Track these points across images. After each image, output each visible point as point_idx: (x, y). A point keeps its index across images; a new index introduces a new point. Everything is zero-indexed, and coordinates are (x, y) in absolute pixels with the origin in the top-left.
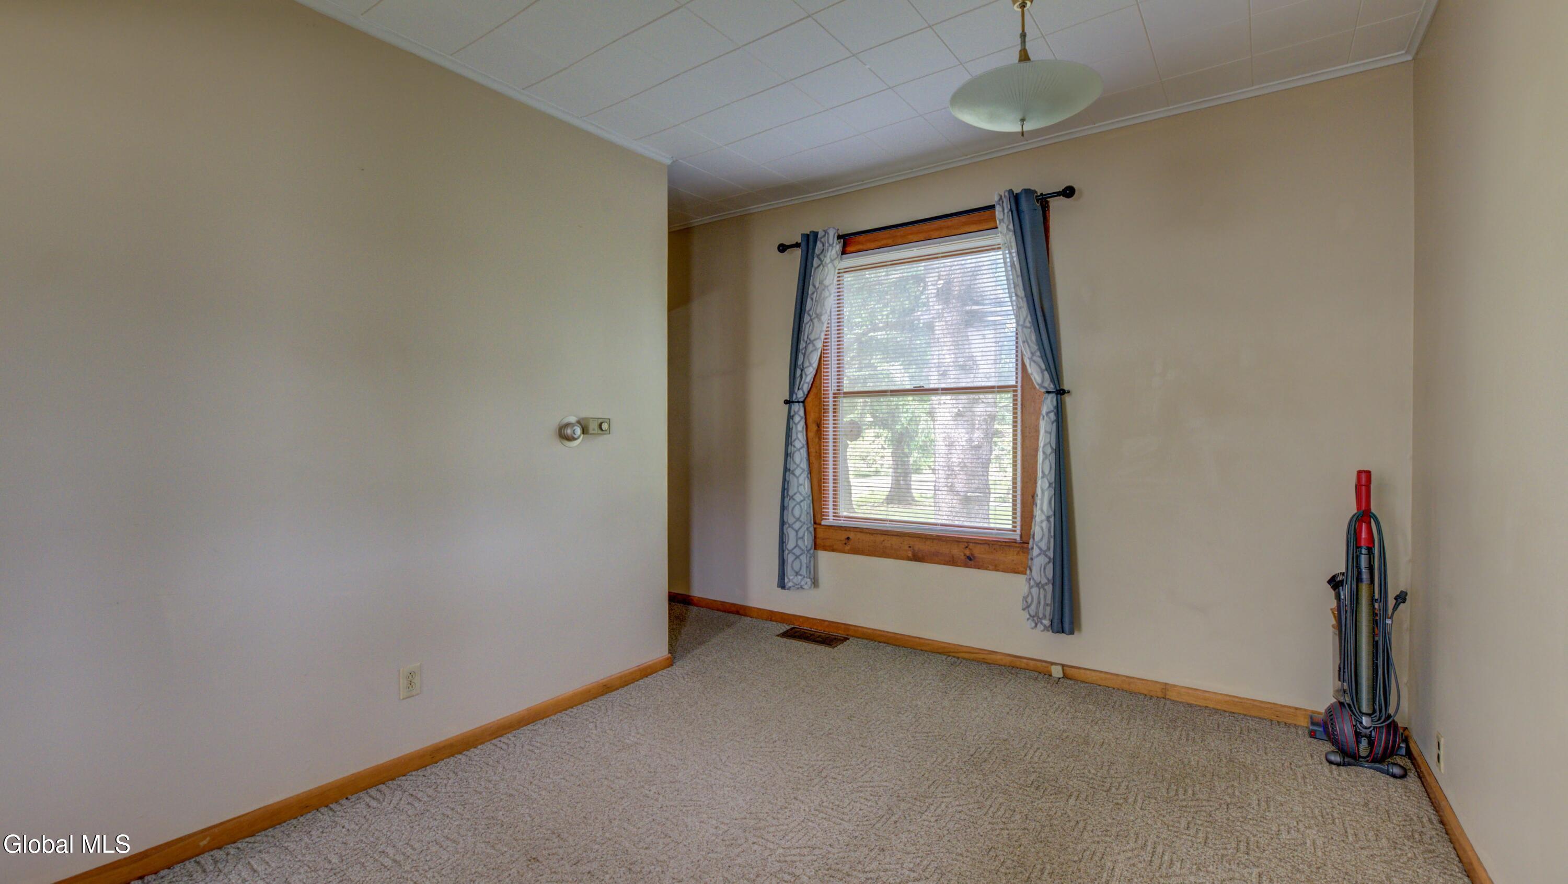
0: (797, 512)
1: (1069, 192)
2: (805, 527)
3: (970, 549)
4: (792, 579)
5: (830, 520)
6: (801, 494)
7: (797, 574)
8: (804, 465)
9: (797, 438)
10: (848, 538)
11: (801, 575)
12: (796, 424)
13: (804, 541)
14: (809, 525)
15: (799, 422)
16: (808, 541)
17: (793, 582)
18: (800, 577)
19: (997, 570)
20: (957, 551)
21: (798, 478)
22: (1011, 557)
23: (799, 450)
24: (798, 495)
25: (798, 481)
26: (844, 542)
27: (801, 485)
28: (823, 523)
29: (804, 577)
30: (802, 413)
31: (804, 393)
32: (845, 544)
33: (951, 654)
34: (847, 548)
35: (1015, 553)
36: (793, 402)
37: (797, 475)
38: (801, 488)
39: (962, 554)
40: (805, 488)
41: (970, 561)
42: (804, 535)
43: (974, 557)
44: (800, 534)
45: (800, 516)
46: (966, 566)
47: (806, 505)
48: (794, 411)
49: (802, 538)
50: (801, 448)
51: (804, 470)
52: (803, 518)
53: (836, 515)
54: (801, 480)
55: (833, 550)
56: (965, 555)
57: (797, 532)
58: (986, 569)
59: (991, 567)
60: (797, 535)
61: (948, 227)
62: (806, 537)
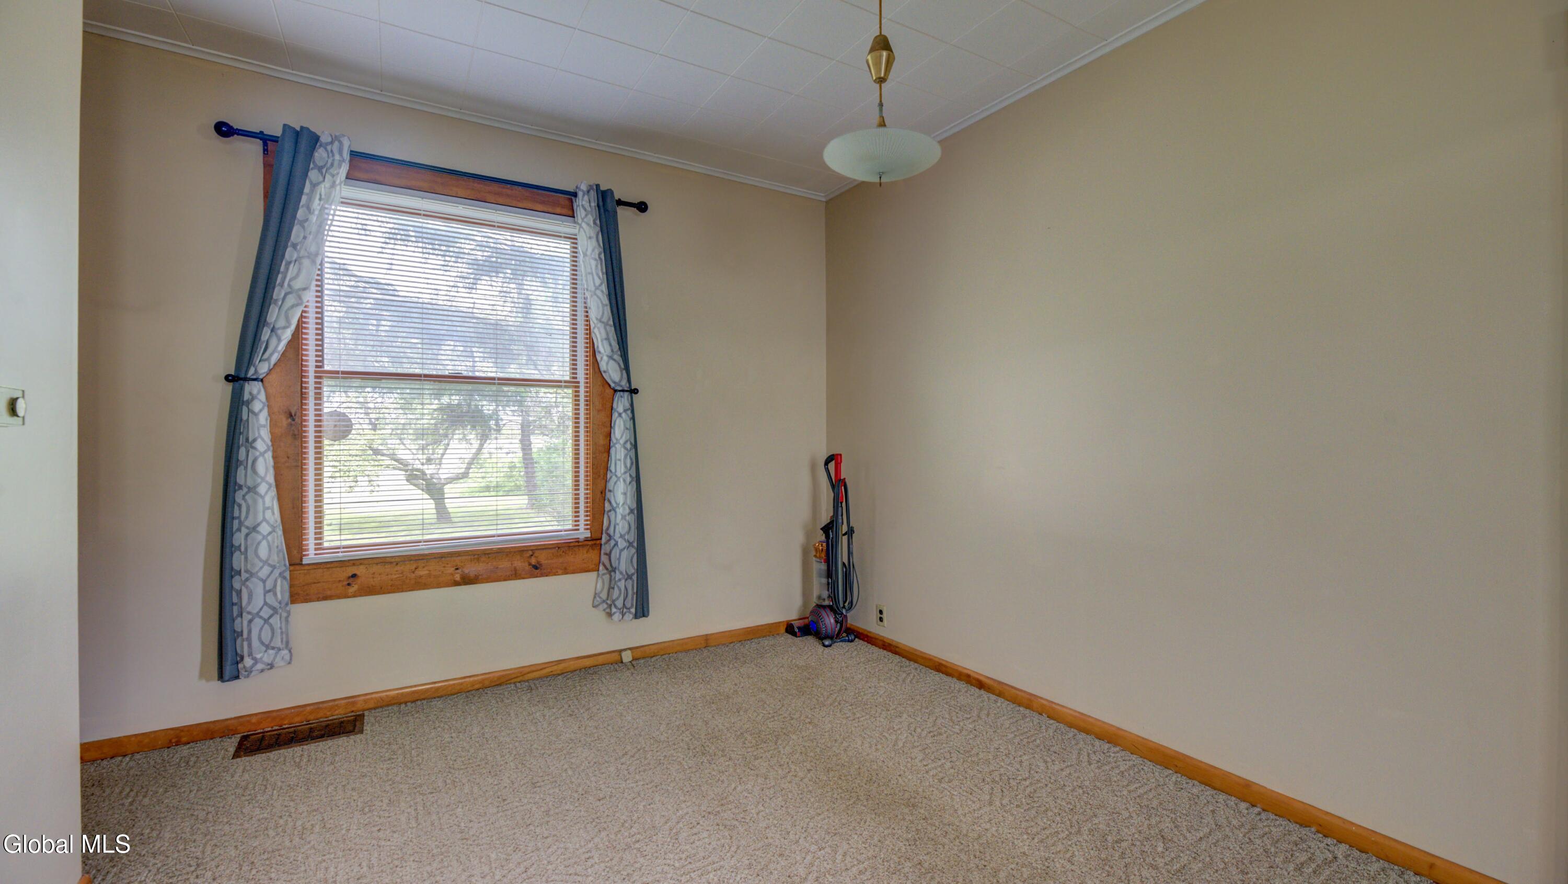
0: (263, 551)
1: (642, 207)
2: (277, 573)
3: (536, 557)
4: (261, 658)
5: (311, 556)
6: (268, 523)
7: (268, 647)
8: (271, 478)
9: (260, 436)
10: (354, 576)
11: (273, 648)
12: (256, 415)
13: (275, 594)
14: (284, 568)
15: (261, 411)
16: (282, 590)
17: (263, 663)
18: (271, 652)
19: (567, 573)
20: (519, 564)
21: (263, 497)
22: (584, 555)
23: (263, 454)
24: (264, 524)
25: (264, 503)
26: (346, 583)
27: (268, 508)
28: (305, 561)
29: (279, 649)
30: (262, 396)
31: (269, 366)
32: (349, 584)
33: (512, 681)
34: (354, 588)
35: (585, 552)
36: (246, 379)
37: (263, 494)
38: (268, 514)
39: (527, 564)
40: (273, 513)
41: (537, 570)
42: (275, 586)
43: (541, 565)
44: (269, 584)
45: (269, 556)
46: (533, 576)
47: (278, 539)
48: (251, 393)
49: (273, 590)
50: (265, 452)
51: (270, 485)
52: (275, 559)
53: (319, 547)
54: (268, 499)
55: (325, 598)
56: (530, 564)
57: (264, 581)
58: (555, 574)
59: (560, 572)
60: (265, 587)
61: (508, 196)
62: (278, 588)
